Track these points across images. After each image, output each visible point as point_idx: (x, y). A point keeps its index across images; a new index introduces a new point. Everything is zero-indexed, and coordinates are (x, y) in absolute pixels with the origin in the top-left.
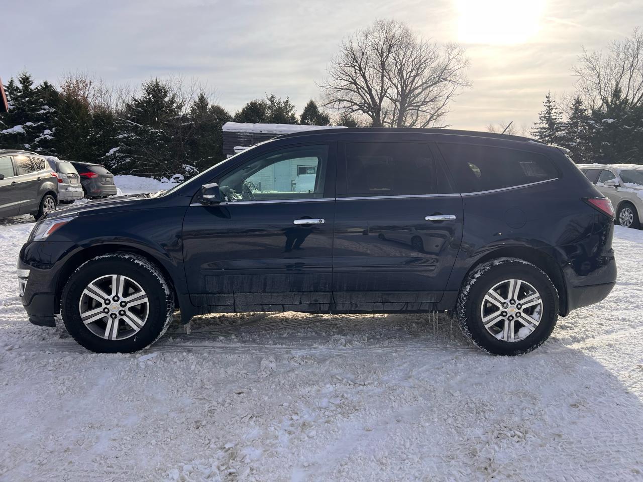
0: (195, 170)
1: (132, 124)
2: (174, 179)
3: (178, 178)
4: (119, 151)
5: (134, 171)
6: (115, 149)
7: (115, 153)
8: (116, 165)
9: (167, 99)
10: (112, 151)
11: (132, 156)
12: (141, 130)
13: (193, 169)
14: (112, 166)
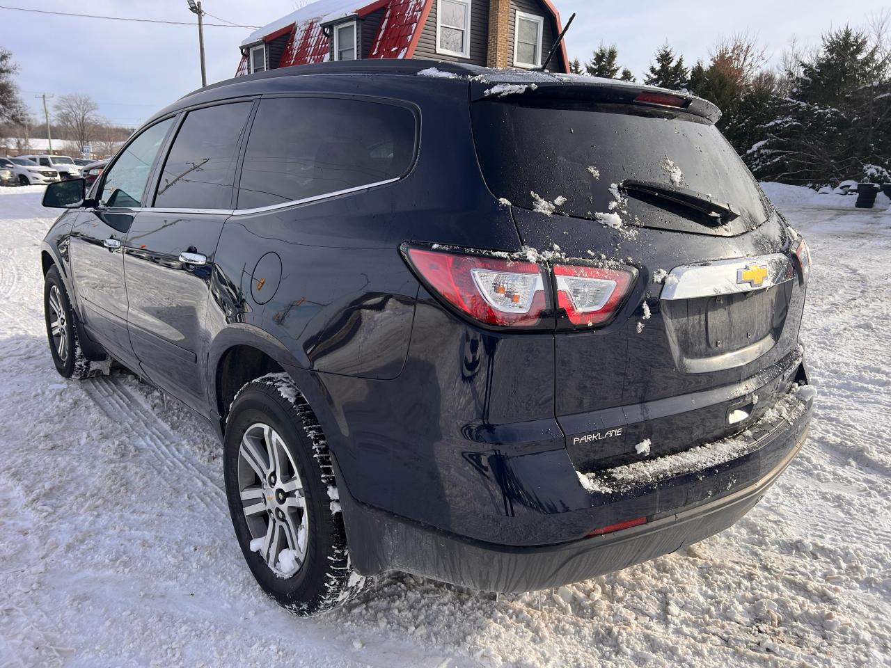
0: (885, 173)
1: (793, 103)
2: (841, 188)
3: (849, 186)
4: (765, 147)
5: (784, 176)
6: (761, 143)
7: (759, 149)
8: (760, 167)
9: (859, 57)
10: (755, 147)
11: (784, 153)
12: (803, 112)
13: (882, 172)
14: (754, 168)
